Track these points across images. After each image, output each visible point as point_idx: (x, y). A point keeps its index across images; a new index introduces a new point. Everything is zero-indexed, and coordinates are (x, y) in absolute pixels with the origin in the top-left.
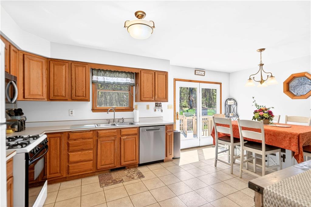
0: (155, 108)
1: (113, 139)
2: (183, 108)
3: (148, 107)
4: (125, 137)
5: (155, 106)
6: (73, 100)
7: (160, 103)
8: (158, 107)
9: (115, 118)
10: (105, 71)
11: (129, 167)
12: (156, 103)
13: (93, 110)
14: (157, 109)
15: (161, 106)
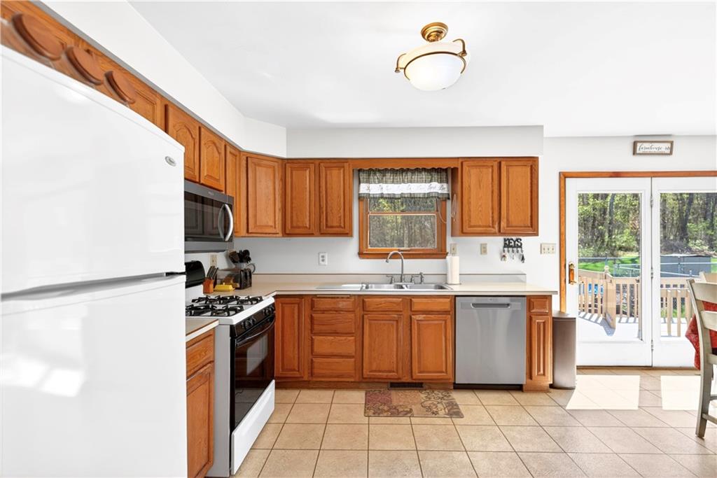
0: (504, 251)
1: (394, 317)
2: (621, 253)
3: (484, 250)
4: (421, 317)
5: (504, 247)
6: (323, 234)
7: (517, 240)
8: (510, 249)
9: (404, 273)
10: (384, 172)
11: (431, 385)
12: (505, 240)
13: (362, 254)
14: (507, 255)
15: (521, 247)
